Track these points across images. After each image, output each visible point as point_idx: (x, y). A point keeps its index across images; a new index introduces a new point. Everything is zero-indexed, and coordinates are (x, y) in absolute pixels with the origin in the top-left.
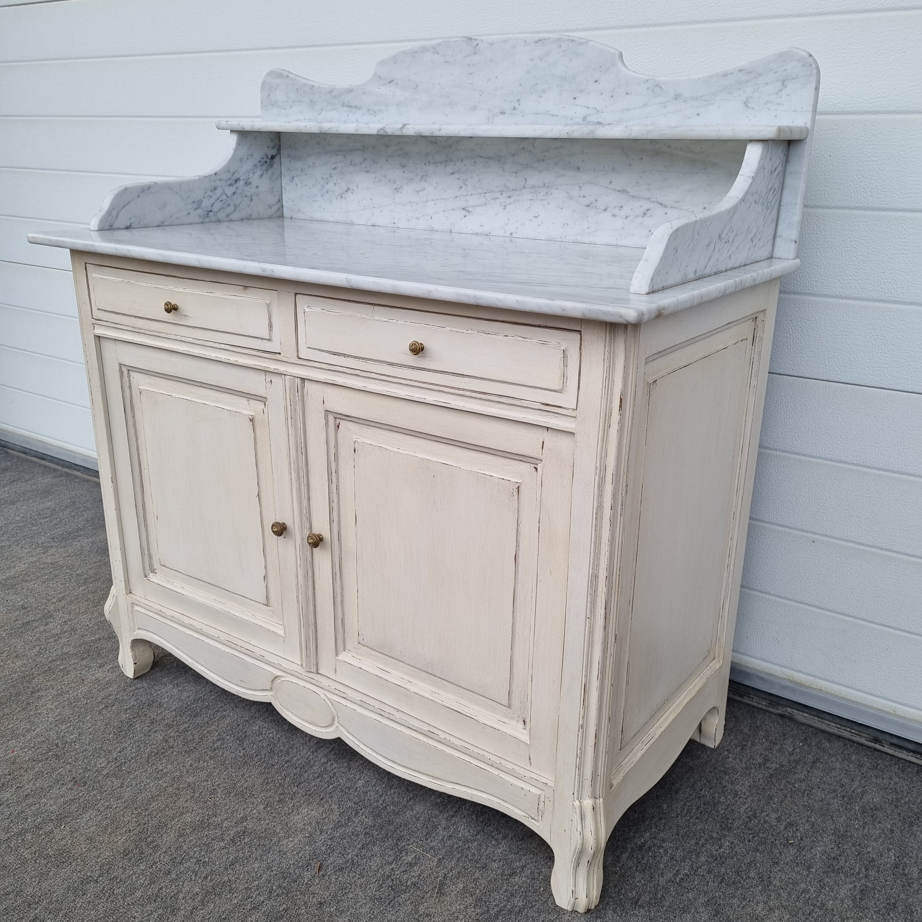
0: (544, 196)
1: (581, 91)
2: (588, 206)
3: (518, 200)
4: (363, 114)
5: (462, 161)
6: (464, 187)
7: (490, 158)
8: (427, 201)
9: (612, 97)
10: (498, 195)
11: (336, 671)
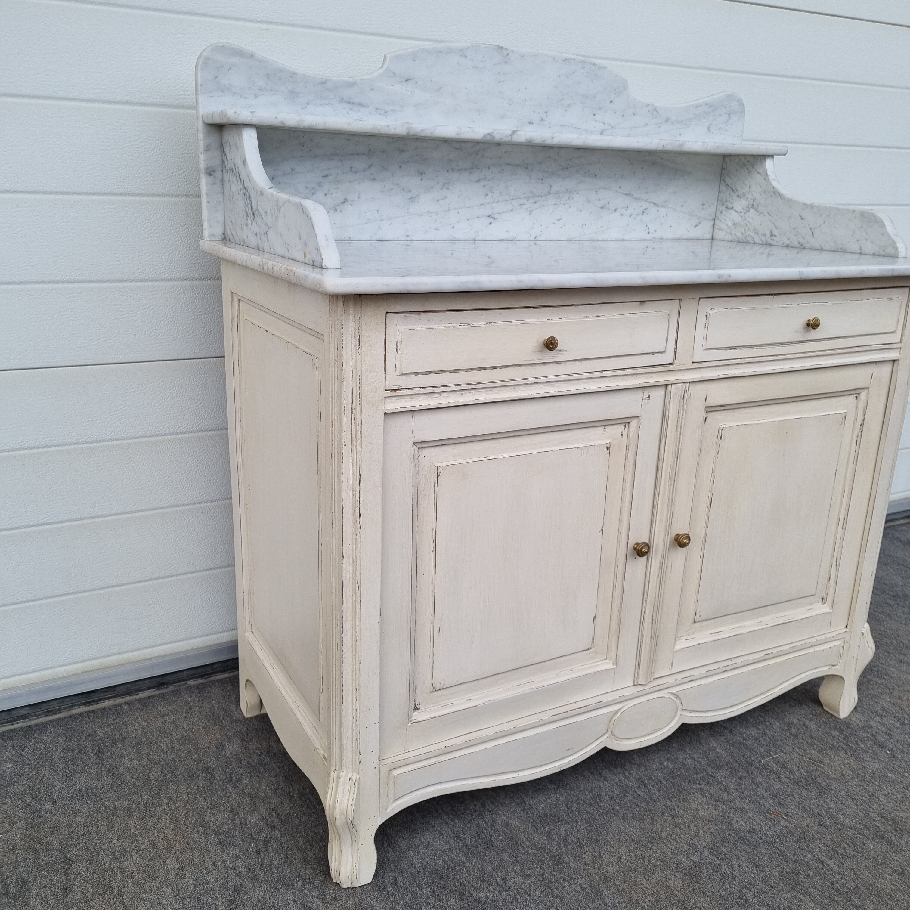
0: (566, 200)
1: (600, 109)
2: (602, 208)
3: (543, 206)
4: (370, 113)
5: (489, 169)
6: (490, 195)
7: (517, 166)
8: (448, 211)
9: (623, 116)
10: (524, 201)
11: (672, 664)
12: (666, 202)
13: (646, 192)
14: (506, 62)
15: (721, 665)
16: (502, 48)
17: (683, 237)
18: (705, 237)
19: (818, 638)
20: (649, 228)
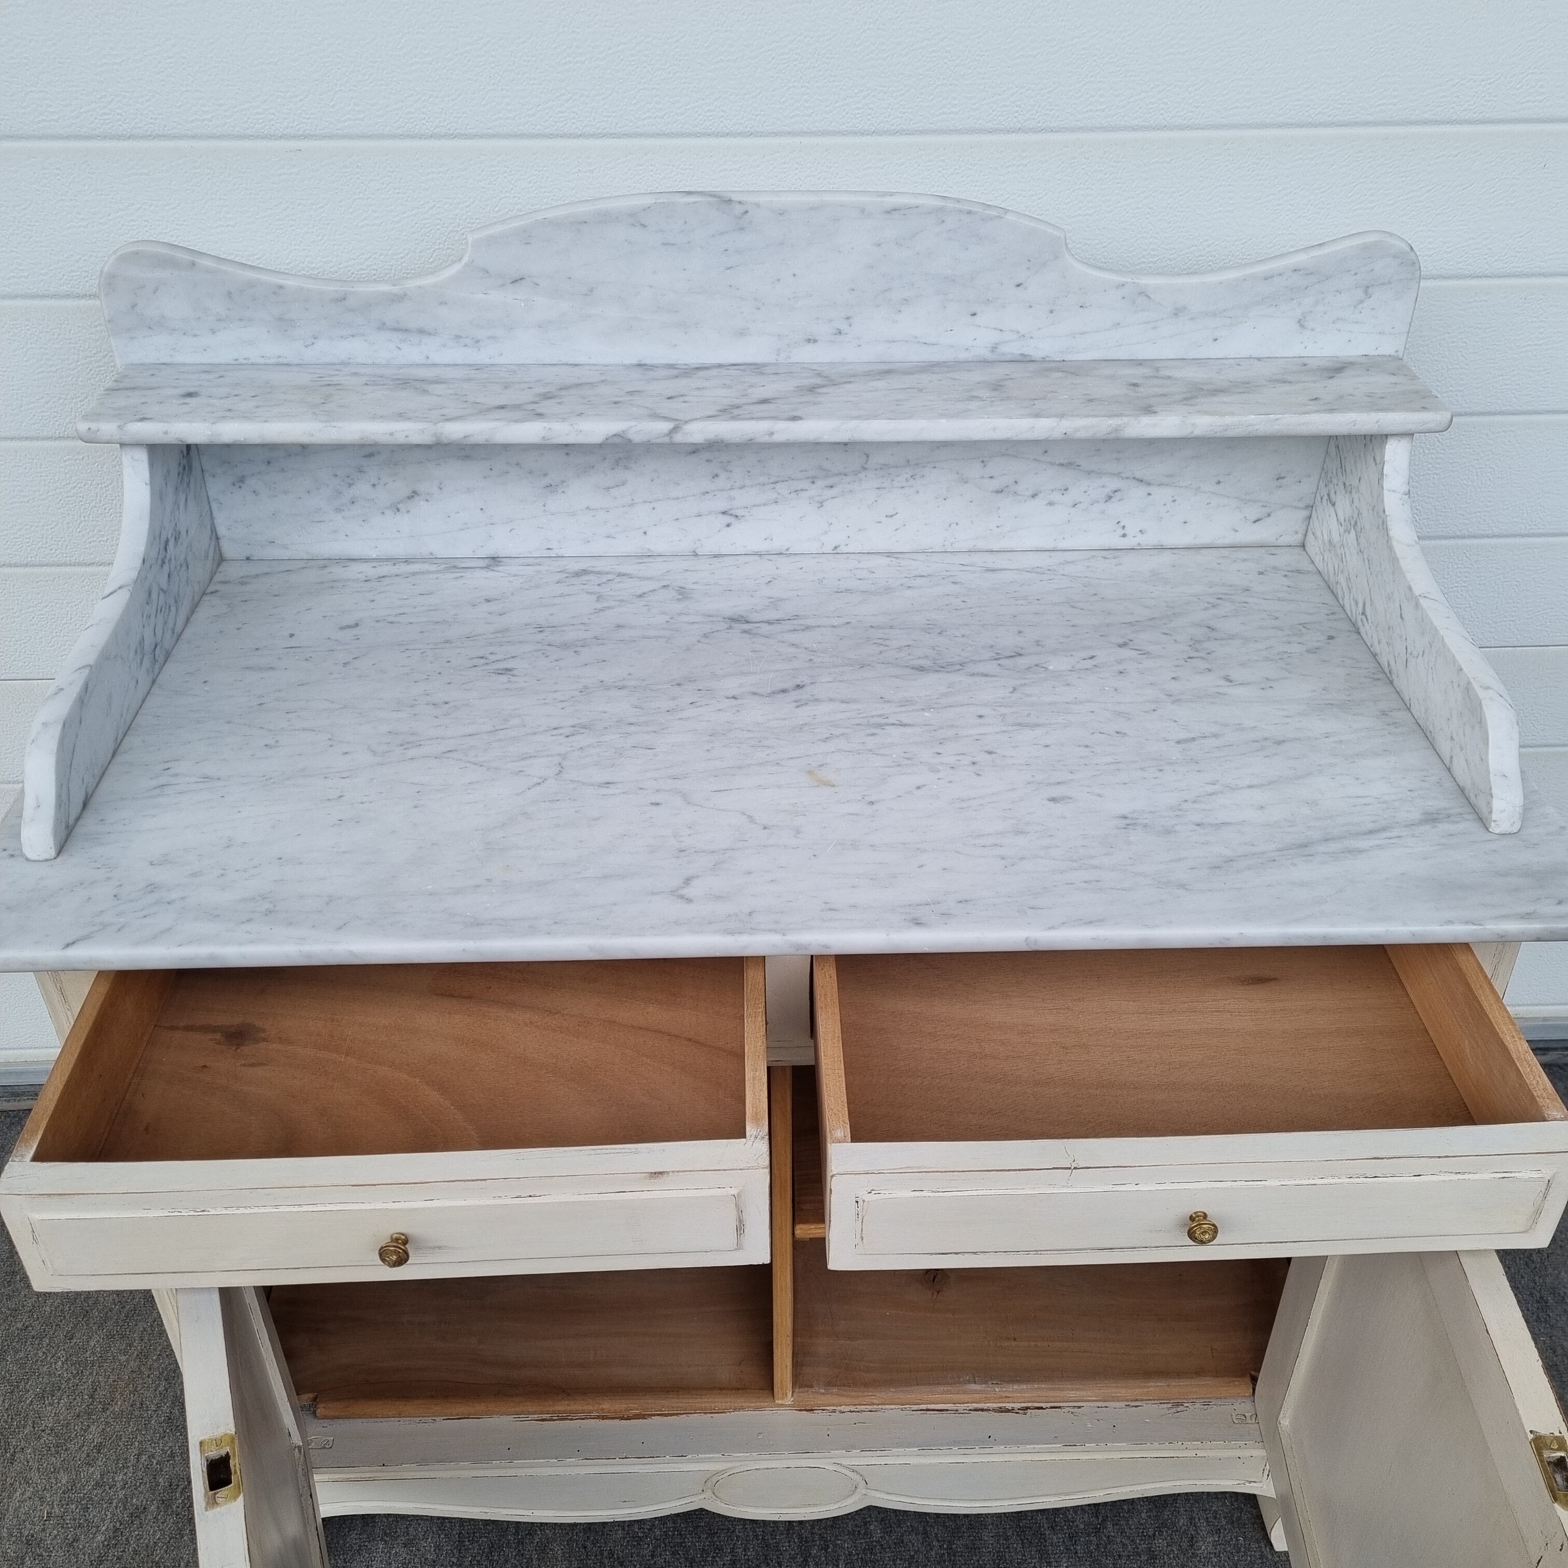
0: (907, 480)
1: (988, 301)
2: (1000, 491)
3: (851, 491)
4: (444, 345)
6: (723, 476)
8: (631, 505)
9: (1051, 312)
10: (804, 484)
12: (1170, 476)
13: (1118, 459)
14: (742, 229)
16: (730, 200)
17: (1220, 542)
18: (1284, 540)
20: (1124, 527)
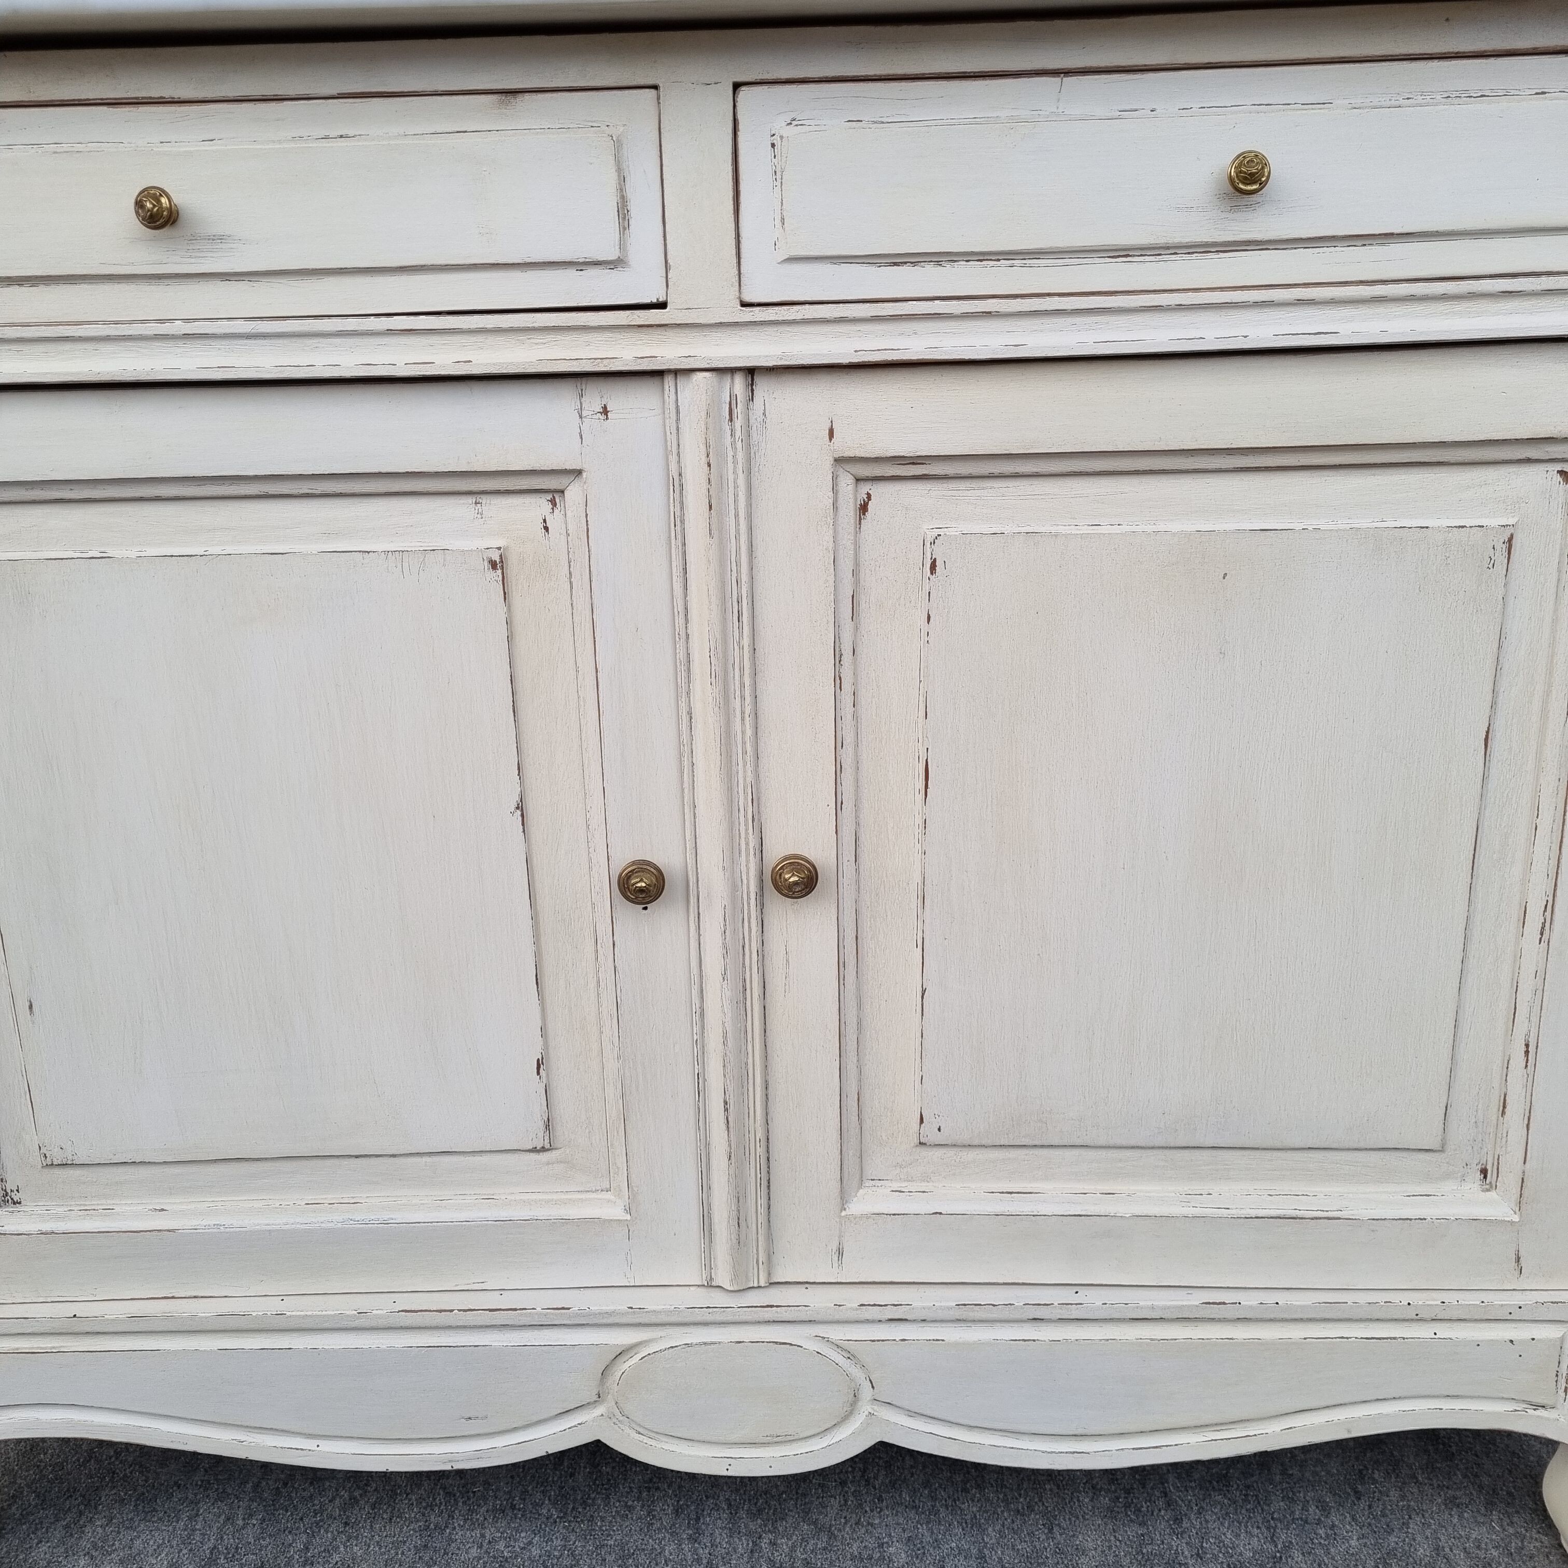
11: (840, 1253)
15: (1019, 1297)
19: (1450, 1298)
